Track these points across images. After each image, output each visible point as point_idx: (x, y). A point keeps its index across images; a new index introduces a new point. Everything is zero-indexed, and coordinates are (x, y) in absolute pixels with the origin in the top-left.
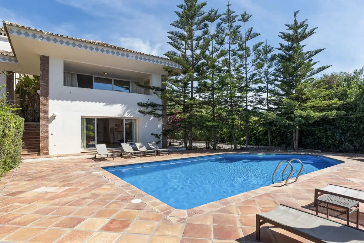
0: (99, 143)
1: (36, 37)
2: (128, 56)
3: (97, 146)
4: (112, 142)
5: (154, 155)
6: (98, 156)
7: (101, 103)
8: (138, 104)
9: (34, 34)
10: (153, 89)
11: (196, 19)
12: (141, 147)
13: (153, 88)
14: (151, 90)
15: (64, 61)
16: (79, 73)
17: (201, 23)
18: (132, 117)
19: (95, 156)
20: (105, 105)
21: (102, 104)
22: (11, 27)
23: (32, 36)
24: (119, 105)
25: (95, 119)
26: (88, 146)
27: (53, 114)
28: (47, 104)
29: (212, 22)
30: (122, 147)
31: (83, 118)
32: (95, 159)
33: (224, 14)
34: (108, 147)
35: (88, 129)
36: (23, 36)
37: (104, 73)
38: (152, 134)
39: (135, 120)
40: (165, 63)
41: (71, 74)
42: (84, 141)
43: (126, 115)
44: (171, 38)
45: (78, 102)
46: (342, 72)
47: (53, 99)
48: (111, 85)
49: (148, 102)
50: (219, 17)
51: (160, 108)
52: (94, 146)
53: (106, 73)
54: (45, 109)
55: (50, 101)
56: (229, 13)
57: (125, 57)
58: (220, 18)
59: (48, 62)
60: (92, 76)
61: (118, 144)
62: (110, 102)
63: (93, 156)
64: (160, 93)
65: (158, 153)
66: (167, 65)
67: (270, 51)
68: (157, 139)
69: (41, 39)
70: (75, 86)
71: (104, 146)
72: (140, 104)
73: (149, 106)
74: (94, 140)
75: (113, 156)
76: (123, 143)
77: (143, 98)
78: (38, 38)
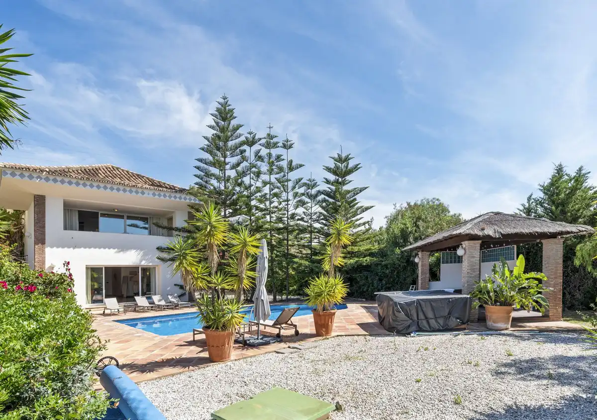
0: (107, 296)
1: (33, 177)
2: (143, 193)
3: (107, 301)
4: (125, 296)
5: (172, 309)
6: (107, 312)
7: (111, 249)
8: (158, 248)
9: (31, 175)
10: (176, 231)
11: (230, 144)
12: (160, 301)
13: (177, 229)
14: (174, 232)
15: (64, 200)
16: (80, 210)
17: (237, 148)
18: (151, 264)
19: (104, 312)
20: (116, 252)
21: (112, 251)
22: (5, 169)
23: (28, 177)
24: (133, 251)
25: (102, 268)
26: (94, 302)
27: (52, 264)
28: (43, 252)
29: (250, 147)
30: (136, 301)
31: (87, 268)
32: (104, 314)
33: (265, 138)
34: (119, 302)
35: (93, 279)
36: (18, 177)
37: (114, 210)
38: (175, 285)
39: (155, 268)
40: (190, 199)
41: (70, 211)
42: (89, 296)
43: (144, 263)
44: (198, 168)
45: (82, 249)
46: (434, 199)
47: (52, 247)
50: (259, 141)
52: (101, 301)
53: (116, 210)
54: (41, 259)
55: (48, 250)
56: (270, 137)
57: (140, 194)
58: (259, 143)
59: (44, 203)
60: (98, 213)
61: (131, 298)
62: (123, 248)
63: (102, 312)
65: (176, 306)
66: (192, 201)
67: (315, 185)
68: (181, 291)
69: (39, 180)
70: (76, 230)
71: (114, 300)
72: (160, 249)
74: (102, 294)
75: (125, 312)
76: (139, 296)
77: (164, 241)
78: (35, 179)
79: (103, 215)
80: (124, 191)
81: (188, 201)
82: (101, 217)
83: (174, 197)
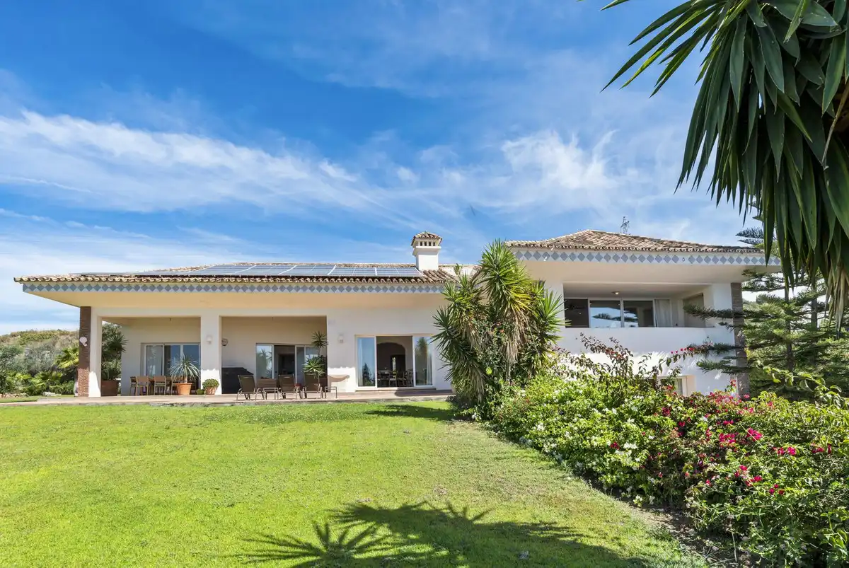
1: (540, 255)
2: (675, 259)
9: (537, 252)
23: (535, 256)
36: (523, 259)
37: (614, 293)
39: (680, 381)
40: (747, 260)
48: (619, 311)
49: (706, 343)
51: (732, 354)
53: (617, 293)
57: (671, 262)
60: (587, 299)
64: (731, 322)
66: (751, 263)
69: (546, 258)
73: (710, 351)
78: (542, 258)
79: (596, 304)
80: (650, 259)
81: (743, 263)
82: (591, 307)
83: (721, 260)
